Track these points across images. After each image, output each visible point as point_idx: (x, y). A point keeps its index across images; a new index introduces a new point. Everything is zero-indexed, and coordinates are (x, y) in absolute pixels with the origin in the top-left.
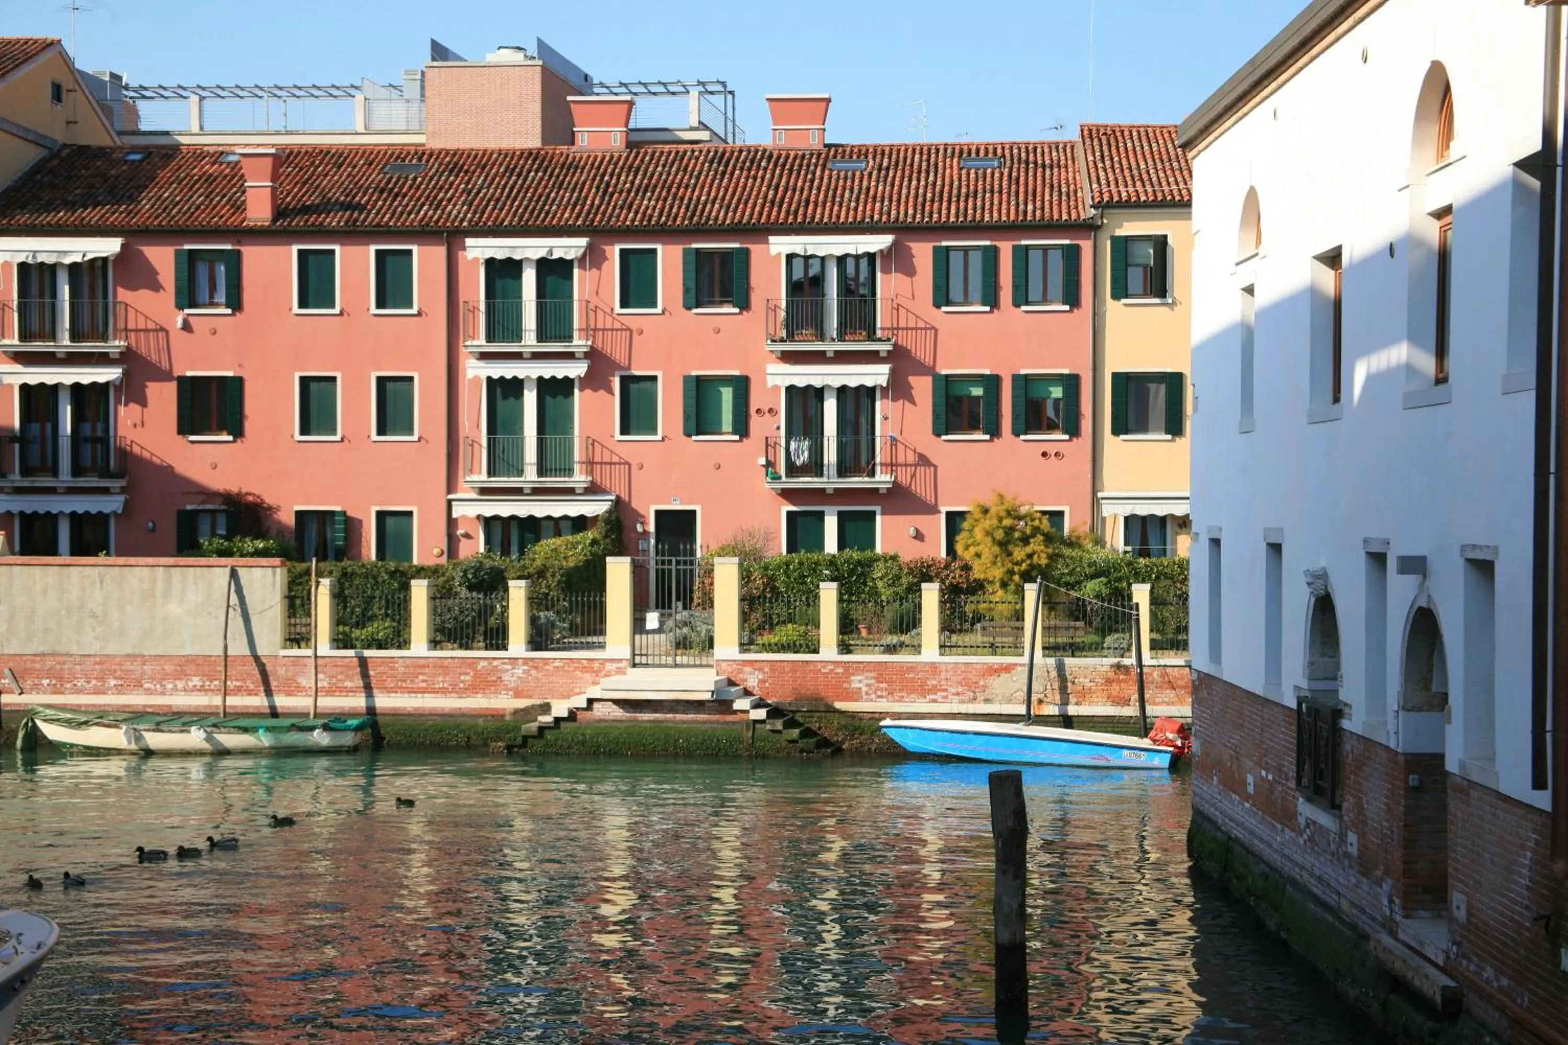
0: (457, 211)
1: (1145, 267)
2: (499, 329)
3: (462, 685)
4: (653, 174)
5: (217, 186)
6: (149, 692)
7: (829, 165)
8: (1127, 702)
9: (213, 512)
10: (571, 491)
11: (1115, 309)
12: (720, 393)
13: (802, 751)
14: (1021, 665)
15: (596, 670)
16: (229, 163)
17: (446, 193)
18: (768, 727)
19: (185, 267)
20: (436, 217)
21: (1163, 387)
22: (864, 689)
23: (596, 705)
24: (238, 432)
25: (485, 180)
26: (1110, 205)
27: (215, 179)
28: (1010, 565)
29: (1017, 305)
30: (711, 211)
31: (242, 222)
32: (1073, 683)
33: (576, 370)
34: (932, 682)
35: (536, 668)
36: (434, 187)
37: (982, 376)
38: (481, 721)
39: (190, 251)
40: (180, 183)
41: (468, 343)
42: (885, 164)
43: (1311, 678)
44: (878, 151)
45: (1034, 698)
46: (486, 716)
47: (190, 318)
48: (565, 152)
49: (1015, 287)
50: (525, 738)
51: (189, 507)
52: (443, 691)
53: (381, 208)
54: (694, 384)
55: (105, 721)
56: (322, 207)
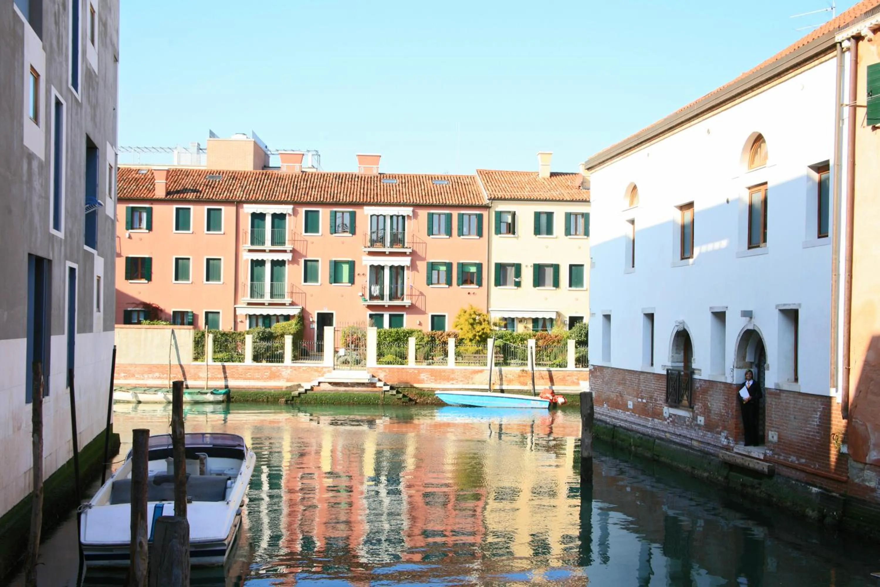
0: (239, 194)
1: (507, 223)
2: (255, 241)
3: (265, 377)
4: (314, 182)
5: (140, 182)
6: (137, 379)
7: (382, 181)
8: (526, 384)
9: (138, 311)
10: (284, 304)
11: (496, 239)
12: (342, 267)
13: (403, 403)
14: (487, 370)
15: (320, 371)
16: (143, 174)
17: (233, 187)
18: (390, 393)
19: (130, 213)
20: (231, 196)
21: (514, 268)
22: (426, 379)
23: (321, 384)
24: (149, 279)
25: (247, 183)
26: (494, 199)
27: (139, 180)
28: (475, 333)
29: (459, 236)
30: (340, 197)
31: (153, 196)
32: (506, 377)
33: (287, 257)
34: (452, 376)
35: (295, 370)
36: (228, 185)
37: (445, 263)
38: (273, 391)
39: (132, 208)
40: (124, 181)
41: (244, 245)
42: (404, 181)
43: (673, 362)
44: (400, 177)
45: (492, 382)
46: (275, 389)
47: (131, 234)
48: (277, 173)
49: (459, 229)
50: (293, 397)
51: (129, 309)
52: (258, 379)
53: (208, 192)
54: (333, 264)
55: (123, 390)
56: (184, 191)
